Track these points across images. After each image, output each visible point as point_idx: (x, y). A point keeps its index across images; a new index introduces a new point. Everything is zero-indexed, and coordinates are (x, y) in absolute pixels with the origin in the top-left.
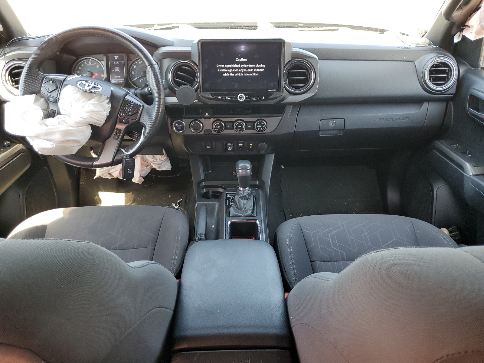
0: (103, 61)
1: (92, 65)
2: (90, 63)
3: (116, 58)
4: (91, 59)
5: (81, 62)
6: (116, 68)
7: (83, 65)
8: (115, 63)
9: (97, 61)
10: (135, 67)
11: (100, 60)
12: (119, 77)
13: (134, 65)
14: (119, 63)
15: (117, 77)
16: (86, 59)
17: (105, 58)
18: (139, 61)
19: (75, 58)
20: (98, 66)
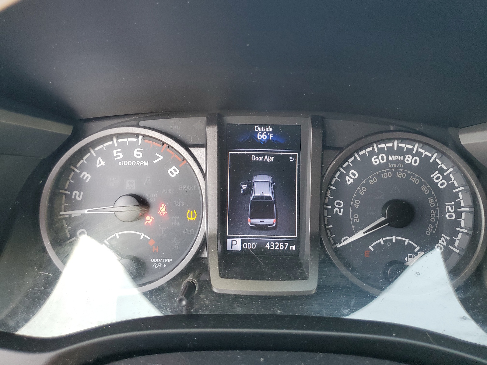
0: (202, 150)
1: (146, 164)
2: (137, 153)
3: (262, 137)
4: (144, 136)
5: (93, 148)
6: (255, 179)
7: (103, 163)
8: (254, 158)
9: (169, 146)
10: (349, 180)
11: (189, 140)
12: (267, 222)
13: (348, 169)
14: (272, 159)
15: (257, 221)
16: (118, 136)
17: (212, 134)
18: (372, 153)
19: (65, 130)
20: (173, 172)
